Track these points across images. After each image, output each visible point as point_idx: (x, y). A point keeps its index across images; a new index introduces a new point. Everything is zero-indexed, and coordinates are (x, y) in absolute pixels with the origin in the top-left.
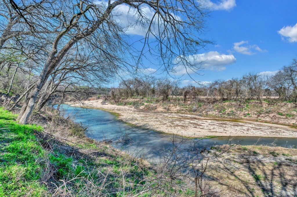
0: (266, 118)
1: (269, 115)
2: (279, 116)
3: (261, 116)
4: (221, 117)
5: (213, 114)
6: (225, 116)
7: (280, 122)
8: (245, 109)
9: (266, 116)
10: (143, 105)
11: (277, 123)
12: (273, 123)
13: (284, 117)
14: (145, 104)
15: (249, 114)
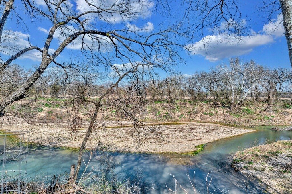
0: (196, 117)
1: (198, 115)
2: (205, 115)
3: (192, 116)
4: (159, 120)
5: (149, 117)
6: (163, 119)
7: (208, 121)
8: (177, 111)
9: (196, 116)
10: (42, 110)
11: (206, 122)
12: (203, 122)
13: (208, 116)
14: (46, 109)
15: (182, 115)
